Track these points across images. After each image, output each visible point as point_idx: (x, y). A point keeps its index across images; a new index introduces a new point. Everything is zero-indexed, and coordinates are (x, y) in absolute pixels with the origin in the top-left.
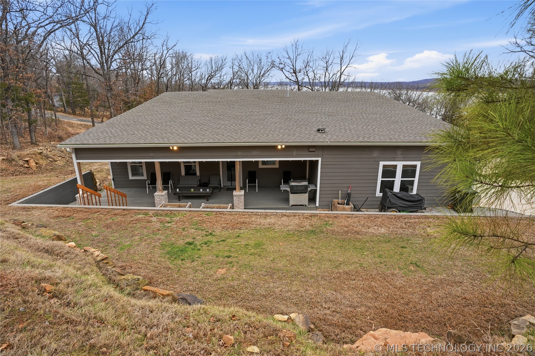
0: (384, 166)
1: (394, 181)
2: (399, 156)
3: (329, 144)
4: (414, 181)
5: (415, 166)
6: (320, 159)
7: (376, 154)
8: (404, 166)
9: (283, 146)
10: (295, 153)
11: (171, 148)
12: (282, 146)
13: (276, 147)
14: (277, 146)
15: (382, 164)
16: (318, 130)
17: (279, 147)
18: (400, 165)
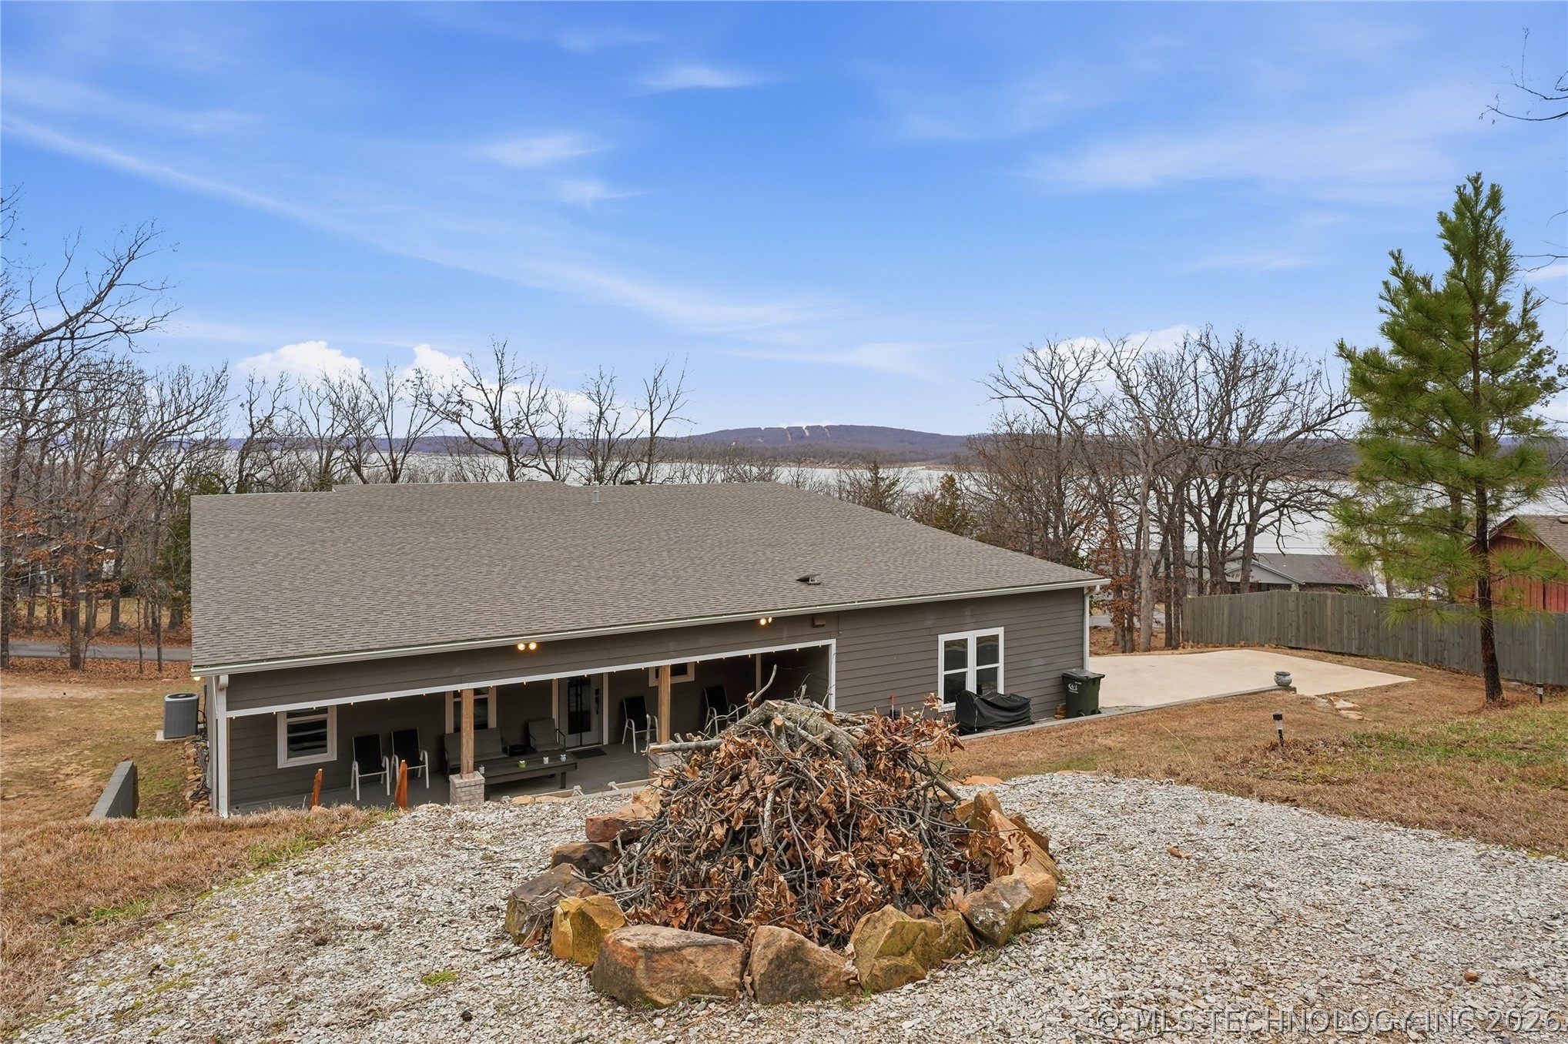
0: (947, 644)
1: (965, 673)
2: (969, 620)
3: (857, 605)
4: (996, 668)
5: (996, 637)
6: (833, 642)
7: (930, 621)
8: (980, 640)
9: (770, 620)
10: (785, 634)
11: (521, 647)
12: (767, 619)
13: (756, 621)
14: (758, 621)
15: (943, 638)
16: (805, 580)
17: (763, 622)
18: (971, 637)
